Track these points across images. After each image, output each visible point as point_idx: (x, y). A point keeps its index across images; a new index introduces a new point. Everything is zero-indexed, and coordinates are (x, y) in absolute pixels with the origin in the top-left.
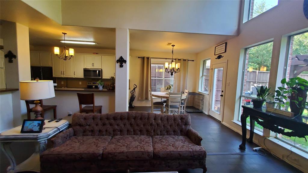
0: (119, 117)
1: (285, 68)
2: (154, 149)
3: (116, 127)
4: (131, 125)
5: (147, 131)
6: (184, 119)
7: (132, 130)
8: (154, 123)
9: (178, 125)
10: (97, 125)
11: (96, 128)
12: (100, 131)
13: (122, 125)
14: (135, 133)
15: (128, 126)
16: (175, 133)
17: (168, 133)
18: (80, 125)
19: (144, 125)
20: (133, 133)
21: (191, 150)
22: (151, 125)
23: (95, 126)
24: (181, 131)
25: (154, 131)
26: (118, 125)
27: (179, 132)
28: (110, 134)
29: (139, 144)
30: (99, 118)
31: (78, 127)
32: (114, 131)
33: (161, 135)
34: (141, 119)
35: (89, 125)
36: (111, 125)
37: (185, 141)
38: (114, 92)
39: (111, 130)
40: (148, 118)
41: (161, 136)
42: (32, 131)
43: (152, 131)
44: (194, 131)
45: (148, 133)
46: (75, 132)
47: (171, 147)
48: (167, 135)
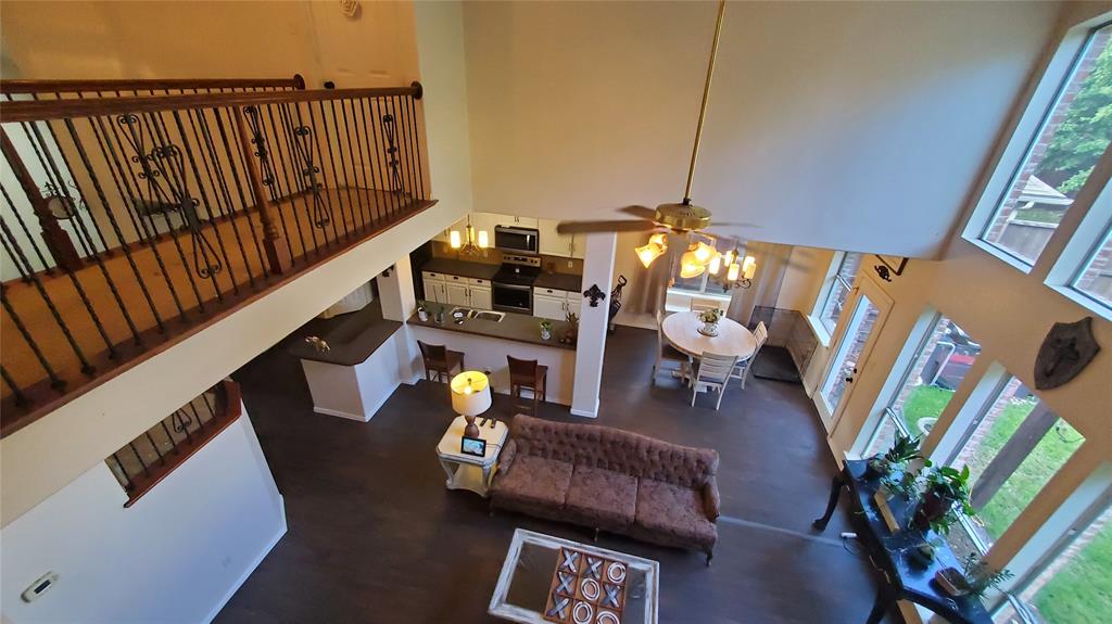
0: (586, 437)
1: (975, 422)
2: (637, 512)
3: (581, 451)
4: (605, 452)
5: (632, 468)
6: (703, 463)
7: (606, 461)
8: (645, 458)
9: (691, 471)
10: (550, 442)
11: (550, 447)
12: (555, 452)
13: (590, 450)
14: (611, 468)
15: (600, 454)
16: (682, 482)
17: (669, 479)
18: (525, 438)
19: (628, 457)
20: (607, 466)
21: (692, 529)
22: (641, 460)
23: (547, 444)
24: (694, 481)
25: (644, 470)
26: (584, 449)
27: (690, 481)
28: (570, 459)
29: (615, 497)
30: (553, 431)
31: (522, 440)
32: (577, 455)
33: (656, 479)
34: (623, 446)
35: (539, 440)
36: (572, 446)
37: (692, 507)
38: (575, 349)
39: (573, 455)
40: (637, 448)
41: (655, 483)
42: (473, 454)
43: (641, 471)
44: (713, 492)
45: (633, 472)
46: (518, 446)
47: (664, 515)
48: (667, 481)
